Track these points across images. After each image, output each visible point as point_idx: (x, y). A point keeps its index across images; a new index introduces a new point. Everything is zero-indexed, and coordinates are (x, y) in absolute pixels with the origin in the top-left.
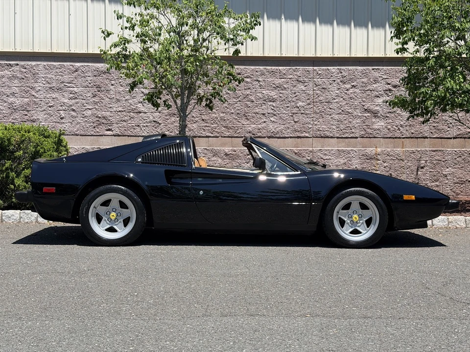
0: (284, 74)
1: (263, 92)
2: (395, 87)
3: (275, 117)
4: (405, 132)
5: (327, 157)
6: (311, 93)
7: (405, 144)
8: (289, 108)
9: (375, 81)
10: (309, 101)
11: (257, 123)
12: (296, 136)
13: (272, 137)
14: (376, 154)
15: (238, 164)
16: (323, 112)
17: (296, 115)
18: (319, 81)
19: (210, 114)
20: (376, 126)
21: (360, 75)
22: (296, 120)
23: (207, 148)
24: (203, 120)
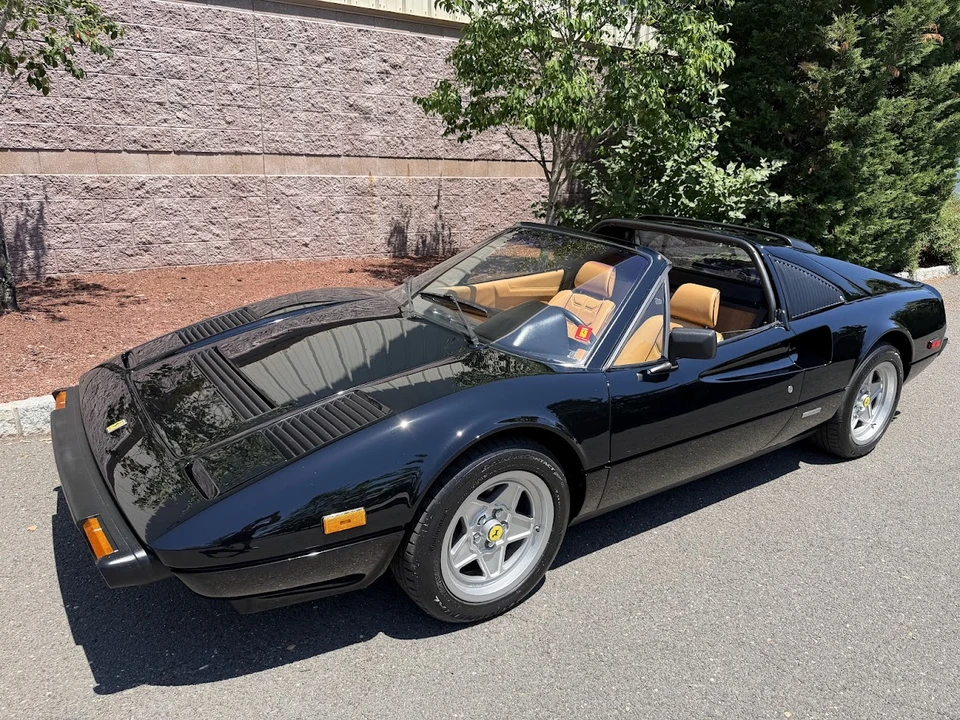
0: (196, 20)
1: (154, 55)
2: (394, 67)
3: (185, 110)
4: (410, 148)
5: (292, 191)
6: (253, 65)
7: (411, 168)
8: (212, 94)
9: (363, 53)
10: (250, 82)
11: (148, 123)
12: (232, 150)
13: (185, 153)
14: (371, 186)
15: (117, 208)
16: (279, 105)
17: (228, 110)
18: (267, 43)
19: (34, 98)
20: (367, 137)
21: (339, 39)
22: (229, 119)
23: (40, 176)
24: (17, 110)
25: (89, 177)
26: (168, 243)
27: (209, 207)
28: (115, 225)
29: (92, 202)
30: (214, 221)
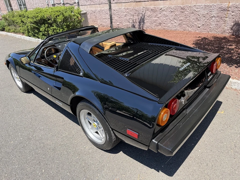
14: (228, 7)
25: (152, 7)
26: (164, 23)
27: (175, 15)
28: (155, 19)
29: (152, 13)
30: (175, 18)
